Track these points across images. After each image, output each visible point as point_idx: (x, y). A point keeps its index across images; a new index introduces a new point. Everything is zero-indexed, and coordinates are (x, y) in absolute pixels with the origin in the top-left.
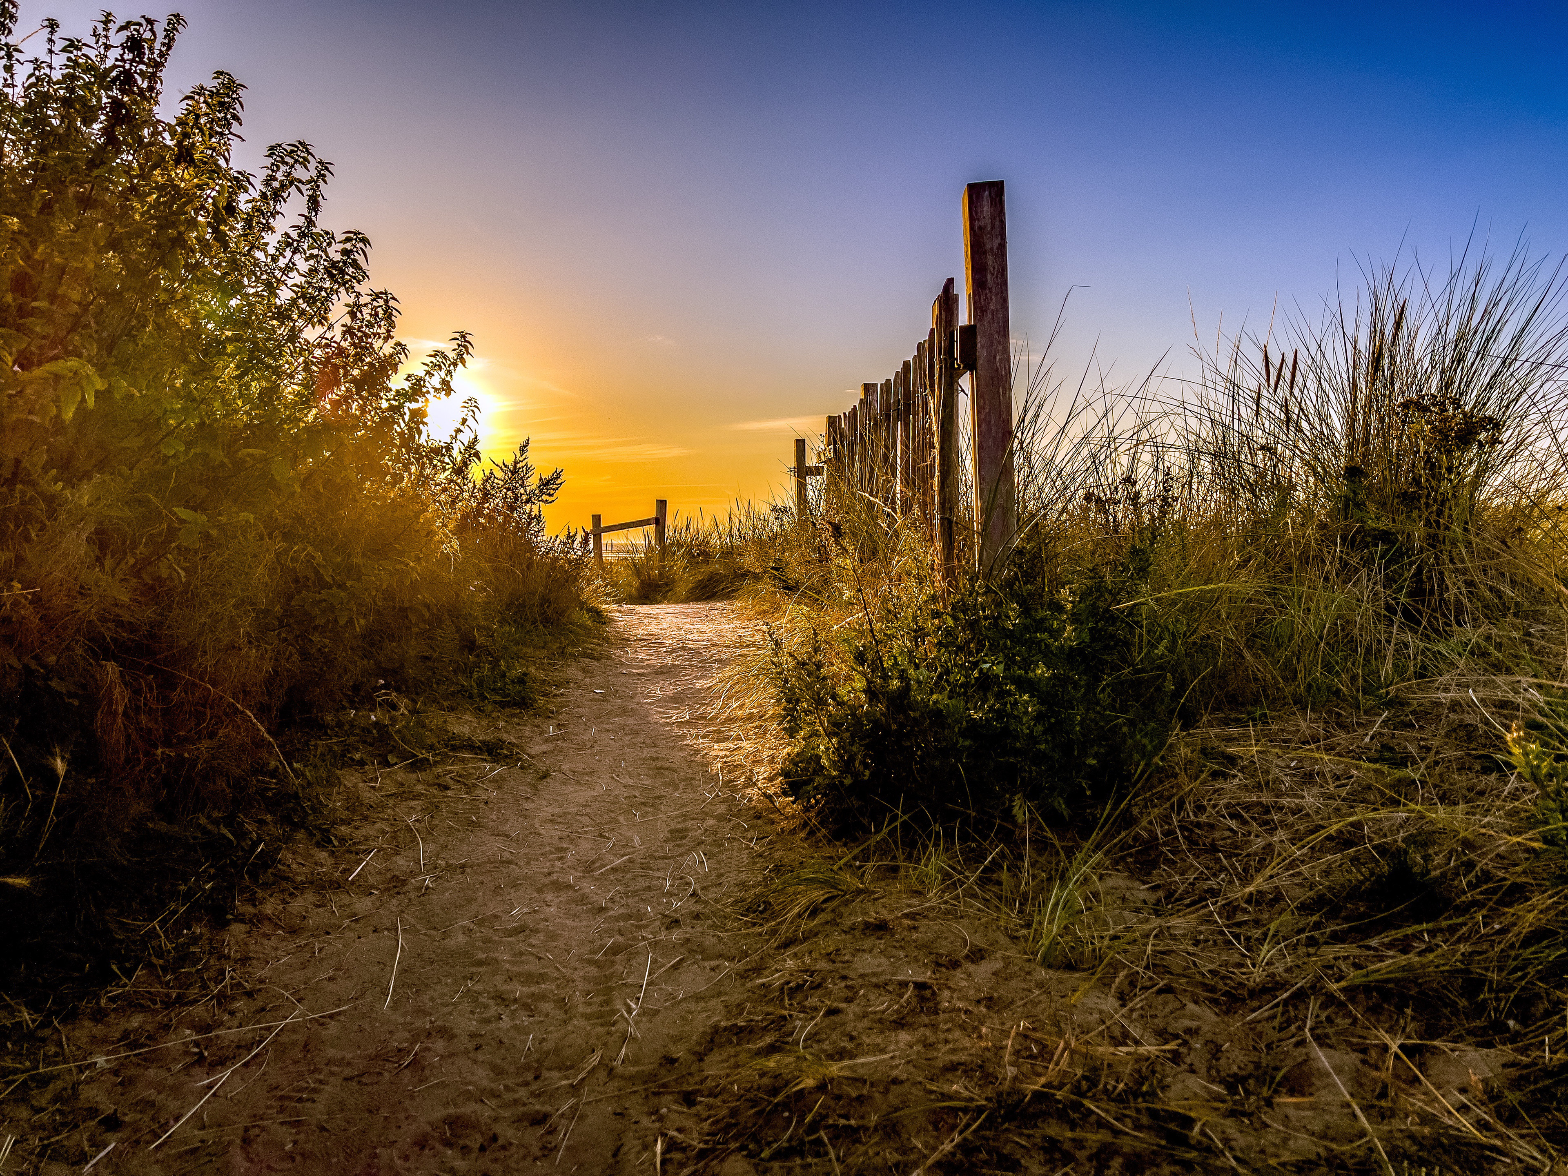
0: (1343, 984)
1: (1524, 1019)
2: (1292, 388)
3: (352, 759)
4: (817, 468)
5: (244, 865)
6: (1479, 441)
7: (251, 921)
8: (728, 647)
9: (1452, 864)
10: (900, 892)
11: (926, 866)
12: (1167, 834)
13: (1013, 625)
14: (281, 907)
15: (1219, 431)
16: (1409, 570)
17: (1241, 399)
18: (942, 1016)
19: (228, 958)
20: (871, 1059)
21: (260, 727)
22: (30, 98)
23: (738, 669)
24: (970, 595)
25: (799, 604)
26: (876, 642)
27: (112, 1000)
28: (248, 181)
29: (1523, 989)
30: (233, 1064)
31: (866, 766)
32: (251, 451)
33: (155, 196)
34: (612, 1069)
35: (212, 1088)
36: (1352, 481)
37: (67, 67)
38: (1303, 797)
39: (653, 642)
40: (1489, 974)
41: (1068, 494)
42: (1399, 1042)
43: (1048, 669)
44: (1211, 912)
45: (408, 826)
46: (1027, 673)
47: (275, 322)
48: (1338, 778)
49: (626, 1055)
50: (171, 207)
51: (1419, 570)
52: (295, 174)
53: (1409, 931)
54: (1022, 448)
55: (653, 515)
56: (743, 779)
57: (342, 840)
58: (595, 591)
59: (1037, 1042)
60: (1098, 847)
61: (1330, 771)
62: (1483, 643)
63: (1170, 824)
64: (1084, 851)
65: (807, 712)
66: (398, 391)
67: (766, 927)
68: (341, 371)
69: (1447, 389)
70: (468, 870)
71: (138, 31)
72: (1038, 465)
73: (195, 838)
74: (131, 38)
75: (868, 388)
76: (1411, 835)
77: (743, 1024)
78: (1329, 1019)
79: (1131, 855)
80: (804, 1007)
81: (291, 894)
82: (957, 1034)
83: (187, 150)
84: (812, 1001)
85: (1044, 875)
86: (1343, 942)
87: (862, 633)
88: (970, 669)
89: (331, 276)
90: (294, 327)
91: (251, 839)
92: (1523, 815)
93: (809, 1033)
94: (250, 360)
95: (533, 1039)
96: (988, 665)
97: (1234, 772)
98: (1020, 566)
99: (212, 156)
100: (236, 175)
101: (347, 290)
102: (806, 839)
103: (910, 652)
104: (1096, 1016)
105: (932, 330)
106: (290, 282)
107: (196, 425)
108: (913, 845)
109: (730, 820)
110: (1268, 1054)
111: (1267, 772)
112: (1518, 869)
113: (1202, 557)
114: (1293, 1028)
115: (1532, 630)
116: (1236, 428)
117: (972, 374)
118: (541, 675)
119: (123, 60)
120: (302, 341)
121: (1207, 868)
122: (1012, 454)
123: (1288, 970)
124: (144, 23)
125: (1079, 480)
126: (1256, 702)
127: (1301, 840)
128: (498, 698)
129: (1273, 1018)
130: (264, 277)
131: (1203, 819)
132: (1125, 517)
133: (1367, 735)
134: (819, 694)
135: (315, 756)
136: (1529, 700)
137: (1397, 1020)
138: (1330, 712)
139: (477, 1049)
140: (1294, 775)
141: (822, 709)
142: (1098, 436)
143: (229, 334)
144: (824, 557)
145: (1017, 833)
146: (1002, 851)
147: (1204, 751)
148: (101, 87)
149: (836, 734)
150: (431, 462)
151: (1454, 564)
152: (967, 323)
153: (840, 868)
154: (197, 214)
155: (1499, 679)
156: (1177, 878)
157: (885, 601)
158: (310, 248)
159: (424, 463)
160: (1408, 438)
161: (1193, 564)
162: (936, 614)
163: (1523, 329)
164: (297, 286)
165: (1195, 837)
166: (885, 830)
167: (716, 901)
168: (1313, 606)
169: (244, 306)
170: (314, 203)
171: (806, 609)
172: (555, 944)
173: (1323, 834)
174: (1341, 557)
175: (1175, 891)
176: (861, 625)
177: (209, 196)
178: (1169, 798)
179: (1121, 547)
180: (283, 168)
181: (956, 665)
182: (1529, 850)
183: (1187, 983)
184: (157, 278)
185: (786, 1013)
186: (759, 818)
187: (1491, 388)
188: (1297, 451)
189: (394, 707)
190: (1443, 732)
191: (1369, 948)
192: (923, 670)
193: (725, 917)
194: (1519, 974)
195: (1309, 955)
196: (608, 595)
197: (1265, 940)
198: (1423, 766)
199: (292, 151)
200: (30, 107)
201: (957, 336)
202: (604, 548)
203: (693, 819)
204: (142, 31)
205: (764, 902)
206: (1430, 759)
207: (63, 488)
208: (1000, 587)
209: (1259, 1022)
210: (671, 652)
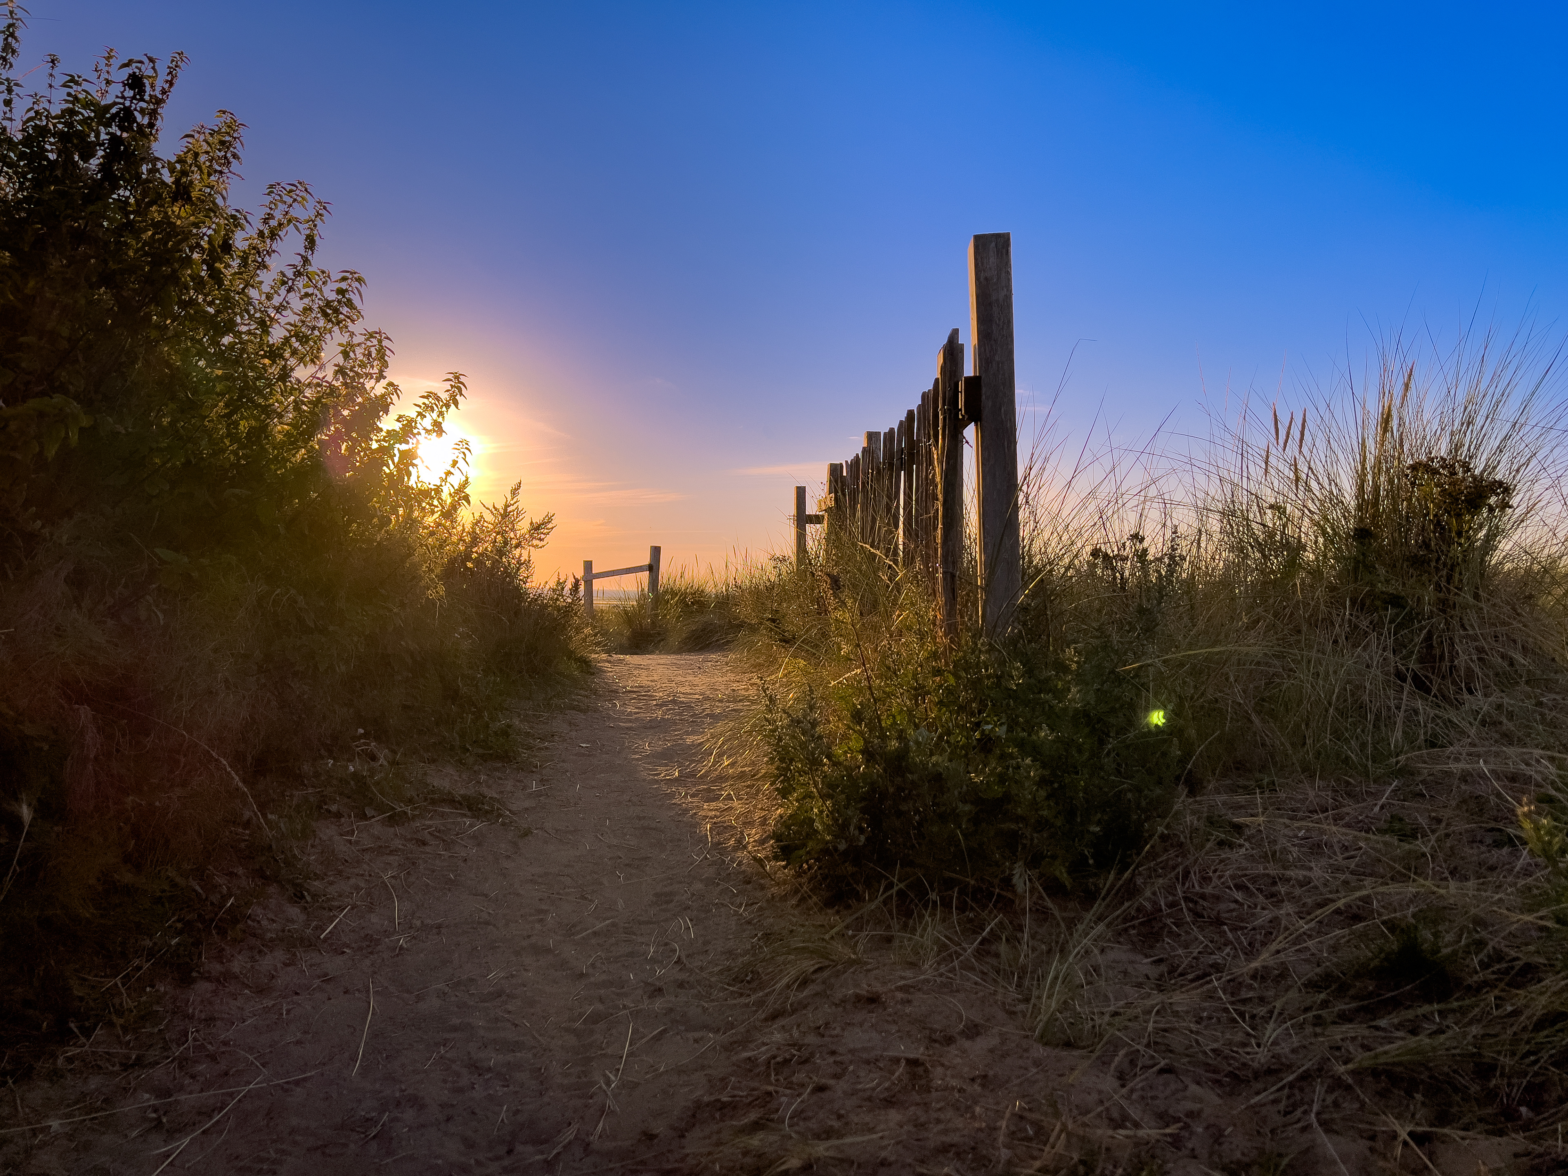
0: (1350, 1066)
1: (1537, 1106)
2: (1301, 447)
3: (329, 811)
4: (817, 516)
5: (212, 920)
6: (1489, 505)
7: (218, 980)
8: (721, 701)
9: (1463, 942)
10: (894, 963)
11: (922, 936)
12: (1171, 905)
13: (1017, 685)
14: (249, 966)
15: (1228, 488)
16: (1419, 635)
17: (1250, 457)
18: (934, 1094)
19: (191, 1017)
20: (859, 1139)
21: (234, 776)
22: (28, 132)
23: (731, 724)
24: (973, 652)
25: (795, 657)
26: (875, 700)
27: (70, 1060)
28: (246, 219)
29: (1536, 1074)
30: (193, 1131)
31: (861, 830)
32: (237, 491)
33: (150, 233)
34: (588, 1145)
35: (169, 1156)
36: (1361, 543)
37: (67, 101)
38: (1311, 869)
39: (642, 694)
40: (1502, 1058)
41: (1075, 549)
42: (1408, 1129)
43: (1052, 730)
44: (1216, 988)
45: (383, 882)
46: (1030, 735)
47: (266, 361)
48: (1345, 848)
49: (604, 1129)
50: (166, 243)
51: (1429, 637)
52: (293, 213)
53: (1420, 1011)
54: (1027, 502)
55: (647, 561)
56: (732, 842)
57: (315, 896)
58: (584, 640)
59: (1033, 1123)
60: (1100, 919)
61: (1339, 842)
62: (1494, 713)
63: (1175, 895)
64: (1086, 922)
65: (801, 772)
66: (388, 432)
67: (753, 998)
68: (332, 411)
69: (1456, 452)
70: (443, 930)
71: (140, 69)
72: (1044, 521)
73: (163, 891)
74: (133, 76)
75: (872, 437)
76: (1421, 911)
77: (725, 1099)
78: (1336, 1104)
79: (1134, 927)
80: (792, 1083)
81: (260, 952)
82: (950, 1114)
83: (184, 187)
84: (800, 1077)
85: (1044, 947)
86: (1350, 1021)
87: (861, 690)
88: (972, 729)
89: (325, 315)
90: (285, 367)
91: (220, 892)
92: (1535, 891)
93: (795, 1111)
94: (240, 399)
95: (507, 1111)
96: (990, 727)
97: (1242, 841)
98: (1025, 624)
99: (210, 194)
100: (234, 213)
101: (341, 329)
102: (798, 906)
103: (910, 711)
104: (1095, 1096)
105: (937, 380)
106: (283, 321)
107: (182, 464)
108: (909, 914)
109: (718, 884)
110: (1272, 1140)
111: (1275, 842)
112: (1532, 948)
113: (1210, 617)
114: (1298, 1113)
115: (1544, 700)
116: (1245, 486)
117: (976, 425)
118: (525, 727)
119: (123, 97)
120: (293, 381)
121: (1211, 942)
122: (1016, 508)
123: (1294, 1051)
124: (146, 61)
125: (1086, 536)
126: (1263, 768)
127: (1309, 914)
128: (481, 751)
129: (1275, 1102)
130: (258, 315)
131: (1208, 890)
132: (1133, 574)
133: (1376, 805)
134: (813, 754)
135: (290, 807)
136: (1540, 772)
137: (1408, 1106)
138: (1338, 780)
139: (448, 1120)
140: (1301, 846)
141: (817, 770)
142: (1105, 491)
143: (220, 372)
144: (823, 611)
145: (1017, 902)
146: (1001, 923)
147: (1211, 821)
148: (100, 123)
149: (830, 797)
150: (420, 505)
151: (1465, 629)
152: (972, 375)
153: (832, 938)
154: (192, 251)
155: (1511, 751)
156: (1180, 952)
157: (885, 657)
158: (305, 286)
159: (412, 506)
160: (1418, 499)
161: (1201, 625)
162: (938, 672)
163: (1533, 393)
164: (291, 325)
165: (1199, 908)
166: (880, 899)
167: (702, 969)
168: (1322, 670)
169: (237, 344)
170: (311, 244)
171: (802, 663)
172: (532, 1011)
173: (1332, 907)
174: (1350, 620)
175: (1179, 966)
176: (859, 682)
177: (204, 234)
178: (1174, 868)
179: (1127, 606)
180: (282, 207)
181: (957, 726)
182: (1542, 929)
183: (1189, 1062)
184: (148, 316)
185: (770, 1088)
186: (749, 883)
187: (1501, 451)
188: (1306, 511)
189: (374, 758)
190: (1454, 803)
191: (1377, 1028)
192: (923, 730)
193: (711, 987)
194: (1532, 1058)
195: (1316, 1035)
196: (598, 644)
197: (1271, 1018)
198: (1433, 838)
199: (291, 191)
200: (27, 141)
201: (961, 386)
202: (594, 594)
203: (681, 882)
204: (143, 69)
205: (752, 972)
206: (1441, 832)
207: (43, 526)
208: (1004, 646)
209: (1264, 1105)
210: (661, 706)
